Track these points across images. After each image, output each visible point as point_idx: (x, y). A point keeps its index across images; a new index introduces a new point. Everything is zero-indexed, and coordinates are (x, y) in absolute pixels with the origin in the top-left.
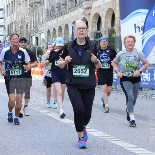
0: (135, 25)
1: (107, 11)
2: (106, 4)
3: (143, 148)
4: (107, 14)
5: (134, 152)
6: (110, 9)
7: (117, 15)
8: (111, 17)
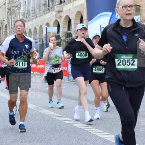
0: (100, 26)
1: (76, 14)
2: (75, 7)
3: (108, 132)
4: (76, 16)
5: (100, 136)
6: (79, 12)
7: (85, 17)
8: (79, 19)
